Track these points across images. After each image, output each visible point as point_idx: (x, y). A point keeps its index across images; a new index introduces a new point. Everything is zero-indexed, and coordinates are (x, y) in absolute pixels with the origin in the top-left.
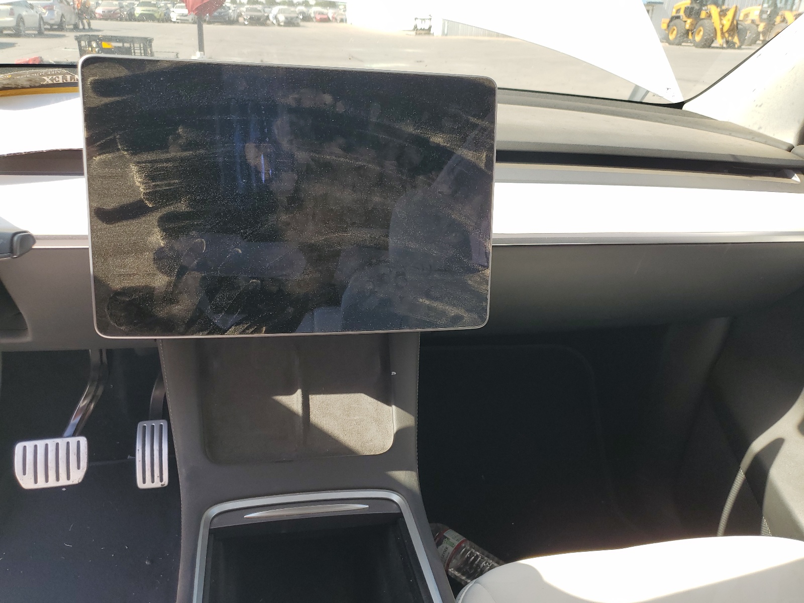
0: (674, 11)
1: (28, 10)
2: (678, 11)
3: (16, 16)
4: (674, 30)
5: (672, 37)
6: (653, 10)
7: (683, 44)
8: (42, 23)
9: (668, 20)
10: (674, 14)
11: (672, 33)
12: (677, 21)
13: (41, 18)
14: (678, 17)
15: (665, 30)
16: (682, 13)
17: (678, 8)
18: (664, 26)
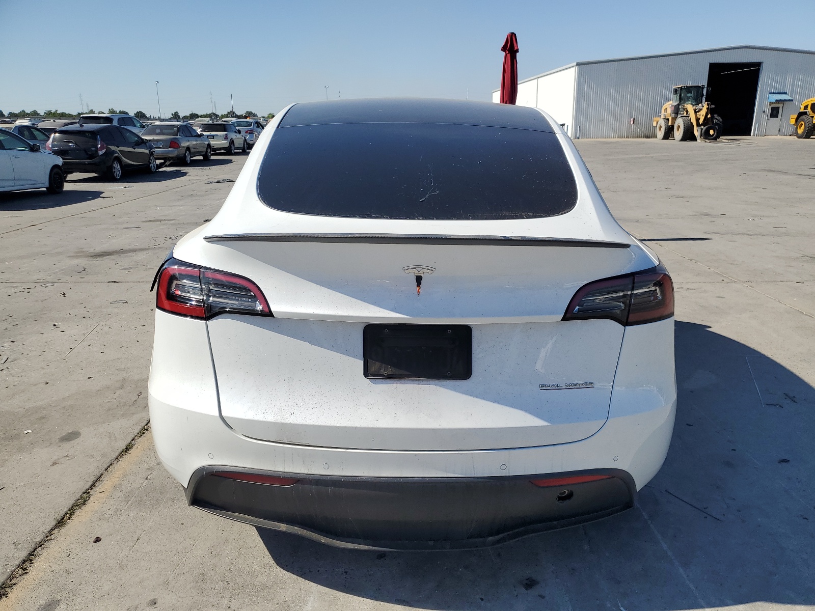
0: (802, 107)
1: (236, 134)
2: (806, 107)
3: (229, 140)
4: (802, 124)
5: (800, 131)
6: (783, 107)
7: (812, 137)
8: (245, 144)
9: (795, 116)
10: (802, 110)
11: (800, 127)
12: (803, 117)
13: (245, 140)
14: (805, 113)
15: (794, 125)
16: (809, 109)
17: (806, 104)
18: (793, 122)
